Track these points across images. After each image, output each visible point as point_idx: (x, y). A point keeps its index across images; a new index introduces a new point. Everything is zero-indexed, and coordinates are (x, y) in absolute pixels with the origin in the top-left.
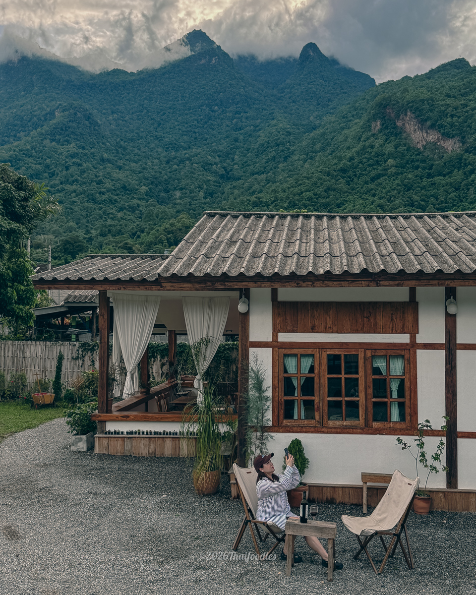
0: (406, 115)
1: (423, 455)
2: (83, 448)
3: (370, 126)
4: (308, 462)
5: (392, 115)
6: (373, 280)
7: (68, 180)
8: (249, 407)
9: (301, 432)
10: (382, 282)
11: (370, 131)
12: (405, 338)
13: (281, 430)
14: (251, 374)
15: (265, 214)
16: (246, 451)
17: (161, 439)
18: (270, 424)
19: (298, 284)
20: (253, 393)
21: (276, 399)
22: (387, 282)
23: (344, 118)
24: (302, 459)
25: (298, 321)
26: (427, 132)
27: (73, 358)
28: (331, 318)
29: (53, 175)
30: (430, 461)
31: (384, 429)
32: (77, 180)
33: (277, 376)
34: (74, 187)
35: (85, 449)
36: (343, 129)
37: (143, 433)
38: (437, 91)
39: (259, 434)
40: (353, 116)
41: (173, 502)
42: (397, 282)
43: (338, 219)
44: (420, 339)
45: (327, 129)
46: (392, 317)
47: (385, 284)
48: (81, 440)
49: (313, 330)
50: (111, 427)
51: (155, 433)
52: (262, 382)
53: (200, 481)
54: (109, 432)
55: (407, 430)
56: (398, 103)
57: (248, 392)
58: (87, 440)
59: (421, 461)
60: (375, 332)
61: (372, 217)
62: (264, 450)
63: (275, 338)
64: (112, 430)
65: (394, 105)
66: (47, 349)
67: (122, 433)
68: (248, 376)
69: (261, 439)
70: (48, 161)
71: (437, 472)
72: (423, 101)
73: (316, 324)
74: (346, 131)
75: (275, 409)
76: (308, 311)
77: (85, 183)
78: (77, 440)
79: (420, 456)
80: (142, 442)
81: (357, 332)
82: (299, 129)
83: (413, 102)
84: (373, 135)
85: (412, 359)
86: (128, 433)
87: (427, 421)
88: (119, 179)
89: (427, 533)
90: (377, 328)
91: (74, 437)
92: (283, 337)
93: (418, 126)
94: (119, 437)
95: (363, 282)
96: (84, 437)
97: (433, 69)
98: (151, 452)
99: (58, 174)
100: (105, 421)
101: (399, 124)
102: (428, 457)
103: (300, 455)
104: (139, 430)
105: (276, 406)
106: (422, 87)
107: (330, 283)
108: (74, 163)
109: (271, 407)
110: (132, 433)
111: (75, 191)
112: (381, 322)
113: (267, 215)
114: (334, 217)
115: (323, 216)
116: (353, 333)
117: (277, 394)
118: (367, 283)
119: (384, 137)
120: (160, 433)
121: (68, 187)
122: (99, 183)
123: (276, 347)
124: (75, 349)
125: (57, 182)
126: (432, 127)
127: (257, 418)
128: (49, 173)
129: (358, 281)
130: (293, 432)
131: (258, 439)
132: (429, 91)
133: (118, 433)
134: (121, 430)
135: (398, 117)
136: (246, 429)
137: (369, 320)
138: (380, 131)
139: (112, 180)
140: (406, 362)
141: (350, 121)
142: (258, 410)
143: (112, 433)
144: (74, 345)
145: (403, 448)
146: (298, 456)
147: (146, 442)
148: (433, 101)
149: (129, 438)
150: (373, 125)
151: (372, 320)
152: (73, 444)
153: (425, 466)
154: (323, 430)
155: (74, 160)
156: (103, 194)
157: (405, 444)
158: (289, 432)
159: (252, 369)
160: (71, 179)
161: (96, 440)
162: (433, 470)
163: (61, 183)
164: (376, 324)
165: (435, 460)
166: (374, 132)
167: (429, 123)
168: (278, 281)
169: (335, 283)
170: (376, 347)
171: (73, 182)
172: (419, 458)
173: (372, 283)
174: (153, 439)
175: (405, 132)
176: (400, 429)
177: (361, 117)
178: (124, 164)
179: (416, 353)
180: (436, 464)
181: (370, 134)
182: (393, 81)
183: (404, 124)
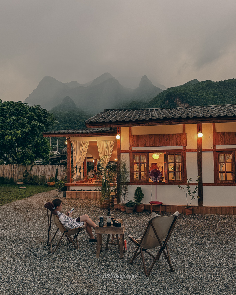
0: (177, 98)
1: (189, 191)
2: (62, 196)
3: (165, 103)
4: (144, 195)
5: (172, 98)
6: (169, 122)
7: (65, 123)
8: (121, 175)
9: (141, 185)
10: (172, 123)
11: (165, 104)
12: (181, 148)
13: (133, 184)
14: (122, 163)
15: (127, 110)
16: (120, 192)
17: (90, 192)
18: (129, 181)
19: (139, 125)
20: (122, 170)
21: (131, 172)
22: (174, 122)
23: (156, 100)
24: (141, 194)
25: (139, 142)
26: (184, 104)
27: (62, 171)
28: (152, 140)
29: (60, 121)
30: (192, 194)
31: (173, 183)
32: (68, 123)
33: (131, 163)
34: (67, 125)
35: (63, 196)
36: (156, 104)
37: (83, 190)
38: (187, 90)
39: (124, 185)
40: (159, 99)
41: (92, 211)
42: (178, 123)
43: (154, 110)
44: (187, 148)
45: (150, 104)
46: (176, 140)
47: (173, 124)
48: (61, 193)
49: (145, 145)
50: (72, 188)
51: (88, 190)
52: (125, 165)
53: (102, 203)
54: (71, 190)
55: (183, 183)
56: (174, 94)
57: (120, 169)
58: (63, 193)
59: (188, 194)
60: (169, 145)
61: (167, 109)
62: (127, 191)
63: (130, 149)
64: (72, 189)
65: (173, 95)
66: (53, 168)
67: (76, 190)
68: (120, 163)
69: (126, 187)
70: (59, 116)
71: (195, 198)
72: (183, 94)
73: (146, 143)
74: (157, 104)
75: (131, 176)
76: (143, 138)
77: (70, 123)
78: (60, 193)
79: (188, 192)
80: (83, 193)
81: (162, 146)
82: (141, 104)
83: (179, 94)
84: (166, 105)
85: (184, 156)
86: (78, 190)
87: (191, 178)
88: (82, 122)
89: (191, 221)
90: (170, 144)
91: (58, 192)
92: (134, 149)
93: (181, 102)
94: (75, 192)
95: (165, 123)
96: (62, 192)
97: (186, 83)
98: (86, 197)
99: (62, 121)
100: (70, 186)
101: (175, 101)
102: (191, 192)
103: (140, 192)
104: (82, 189)
105: (131, 175)
106: (182, 89)
107: (151, 124)
108: (67, 117)
109: (129, 175)
110: (79, 190)
111: (67, 126)
112: (172, 141)
113: (128, 110)
114: (153, 110)
115: (149, 109)
116: (161, 146)
117: (131, 170)
118: (166, 123)
119: (170, 106)
120: (90, 190)
121: (65, 125)
122: (75, 123)
123: (131, 152)
124: (63, 167)
125: (62, 123)
126: (186, 102)
127: (124, 179)
128: (59, 120)
129: (163, 122)
130: (138, 185)
131: (125, 187)
132: (185, 90)
133: (74, 191)
134: (76, 189)
135: (174, 99)
136: (120, 183)
137: (167, 141)
138: (168, 104)
139: (79, 122)
140: (182, 157)
141: (158, 101)
142: (124, 176)
143: (72, 191)
144: (62, 166)
145: (181, 189)
146: (140, 193)
147: (84, 193)
148: (186, 93)
149: (78, 192)
150: (166, 102)
151: (168, 141)
152: (58, 195)
153: (190, 196)
154: (149, 183)
155: (67, 116)
156: (77, 127)
157: (182, 188)
158: (136, 184)
159: (122, 161)
160: (66, 122)
161: (67, 193)
162: (193, 198)
163: (63, 124)
164: (170, 143)
165: (194, 193)
166: (166, 104)
167: (185, 101)
168: (131, 124)
169: (153, 124)
170: (170, 151)
171: (67, 123)
172: (188, 193)
173: (168, 123)
174: (87, 192)
175: (177, 104)
176: (180, 183)
177: (162, 99)
178: (83, 117)
179: (186, 153)
180: (195, 195)
181: (165, 105)
182: (172, 87)
183: (176, 102)
